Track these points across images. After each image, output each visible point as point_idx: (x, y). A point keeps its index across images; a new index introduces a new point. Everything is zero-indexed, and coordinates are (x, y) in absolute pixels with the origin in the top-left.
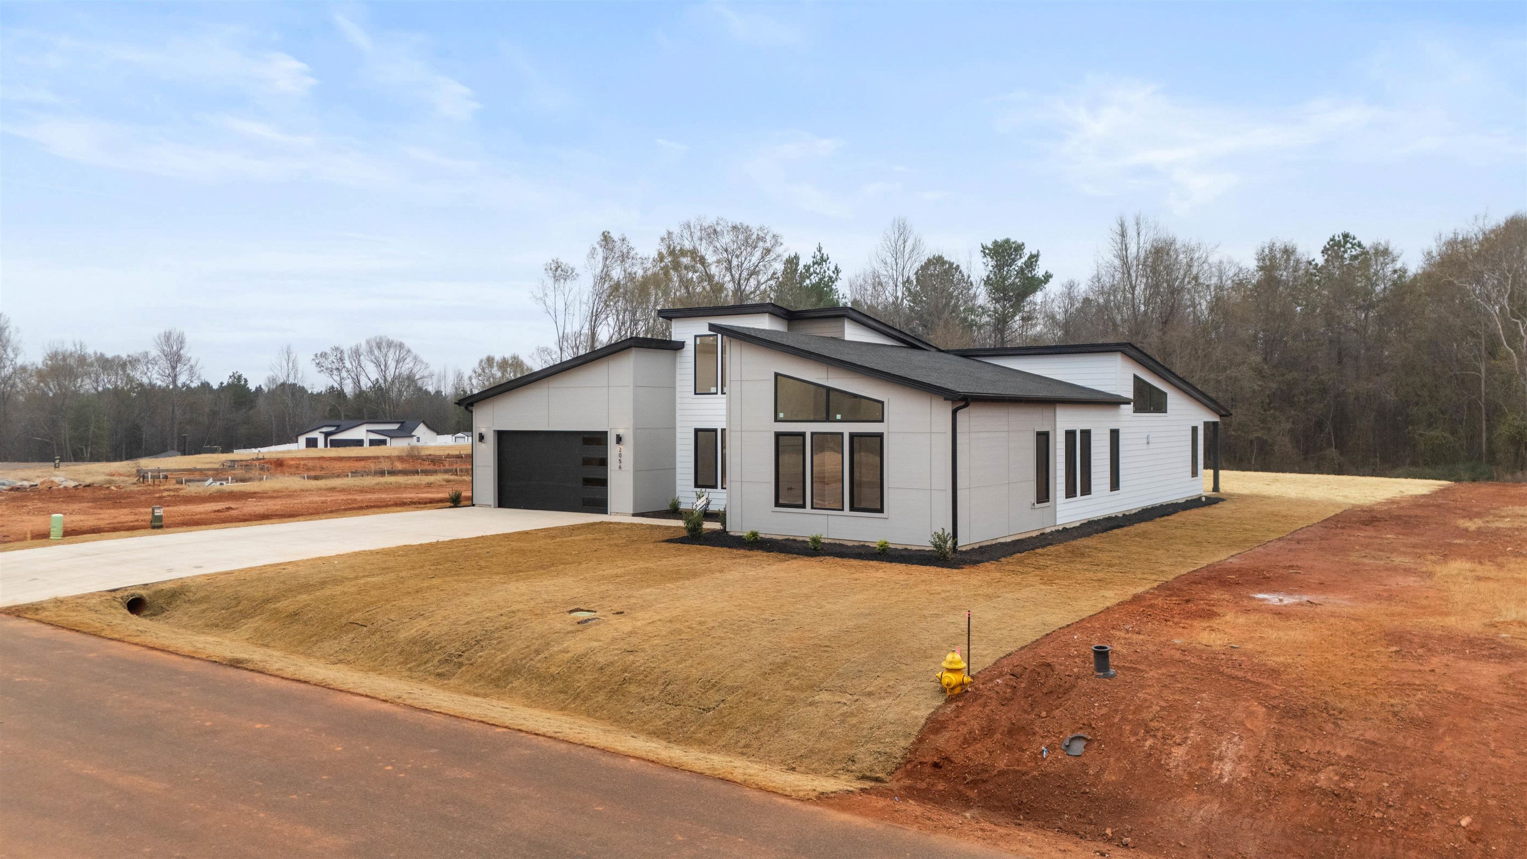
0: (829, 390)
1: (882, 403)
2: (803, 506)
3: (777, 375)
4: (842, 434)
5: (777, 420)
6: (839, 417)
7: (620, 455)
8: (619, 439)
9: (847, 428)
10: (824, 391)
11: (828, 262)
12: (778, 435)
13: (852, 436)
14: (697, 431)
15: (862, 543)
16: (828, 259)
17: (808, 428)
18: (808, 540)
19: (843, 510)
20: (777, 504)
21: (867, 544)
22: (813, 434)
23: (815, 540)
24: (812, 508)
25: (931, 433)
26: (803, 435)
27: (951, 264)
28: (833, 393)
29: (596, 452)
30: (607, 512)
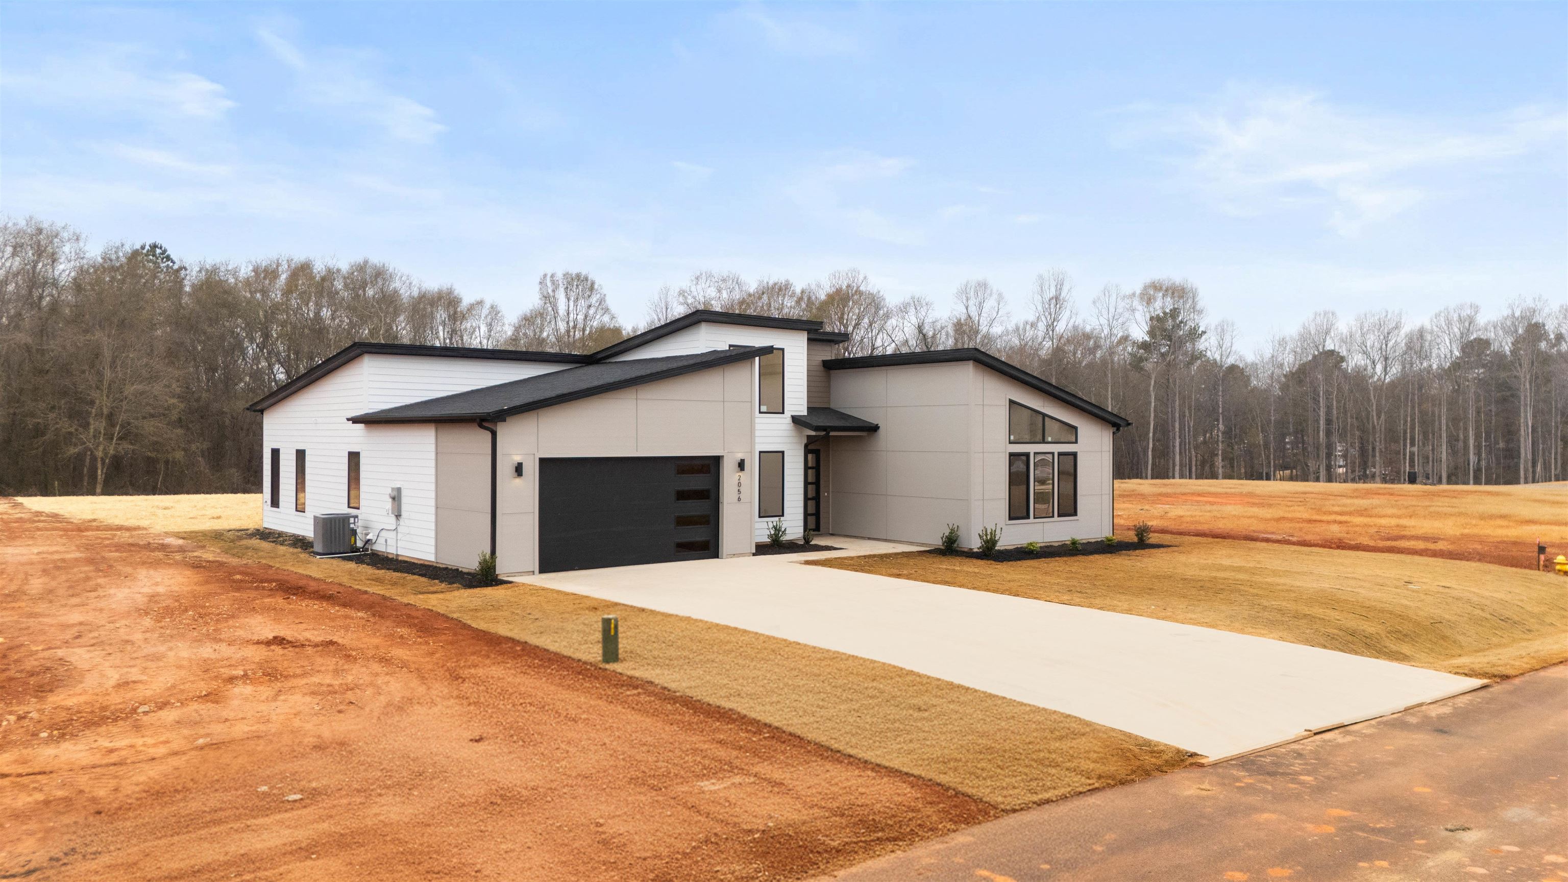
0: (1044, 416)
1: (1077, 428)
2: (1028, 517)
3: (1012, 402)
4: (1053, 454)
5: (1010, 442)
6: (1050, 439)
7: (739, 484)
8: (741, 465)
9: (1056, 449)
10: (1041, 418)
12: (1011, 455)
13: (1059, 455)
17: (1032, 449)
19: (1053, 517)
20: (1011, 517)
22: (1034, 453)
23: (1074, 543)
24: (1035, 518)
25: (1102, 452)
26: (1027, 455)
28: (1047, 419)
29: (696, 482)
30: (715, 554)
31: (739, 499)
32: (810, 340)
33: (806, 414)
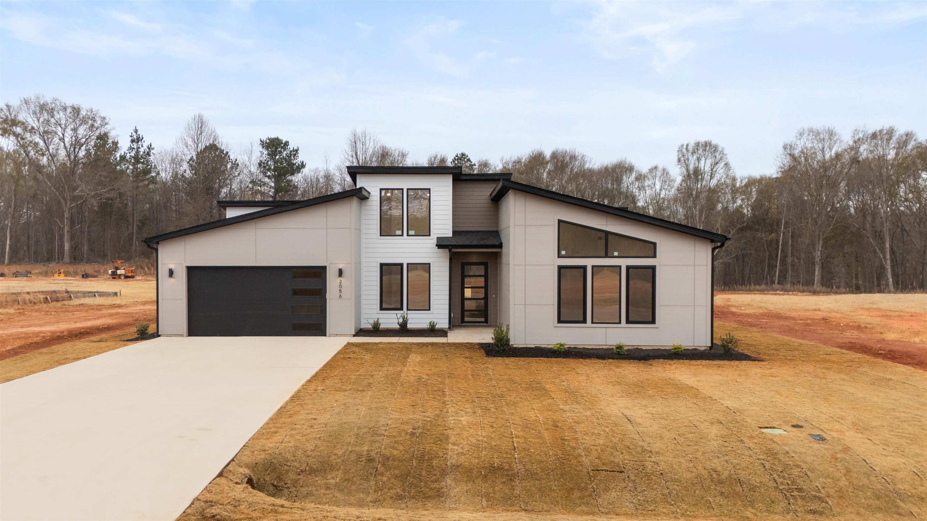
0: (607, 233)
1: (654, 244)
2: (584, 321)
3: (560, 221)
4: (620, 267)
5: (560, 256)
6: (616, 254)
7: (340, 286)
8: (341, 273)
9: (624, 263)
10: (603, 235)
11: (143, 141)
12: (560, 268)
13: (628, 268)
14: (382, 265)
15: (635, 347)
16: (143, 138)
17: (589, 262)
18: (614, 347)
19: (620, 323)
20: (560, 321)
21: (640, 347)
22: (593, 267)
23: (619, 347)
24: (592, 323)
25: (695, 265)
26: (584, 268)
27: (222, 151)
28: (610, 237)
29: (311, 284)
30: (324, 334)
31: (340, 296)
32: (454, 180)
33: (450, 235)
